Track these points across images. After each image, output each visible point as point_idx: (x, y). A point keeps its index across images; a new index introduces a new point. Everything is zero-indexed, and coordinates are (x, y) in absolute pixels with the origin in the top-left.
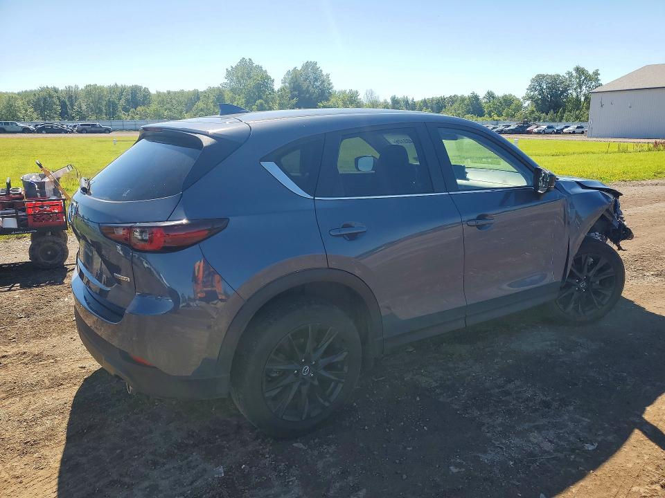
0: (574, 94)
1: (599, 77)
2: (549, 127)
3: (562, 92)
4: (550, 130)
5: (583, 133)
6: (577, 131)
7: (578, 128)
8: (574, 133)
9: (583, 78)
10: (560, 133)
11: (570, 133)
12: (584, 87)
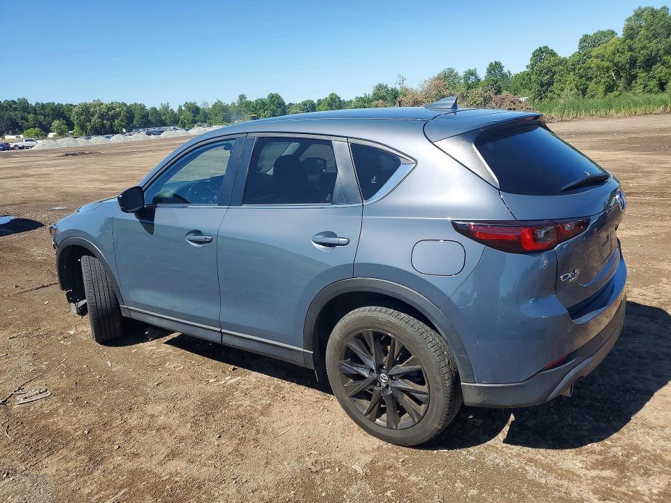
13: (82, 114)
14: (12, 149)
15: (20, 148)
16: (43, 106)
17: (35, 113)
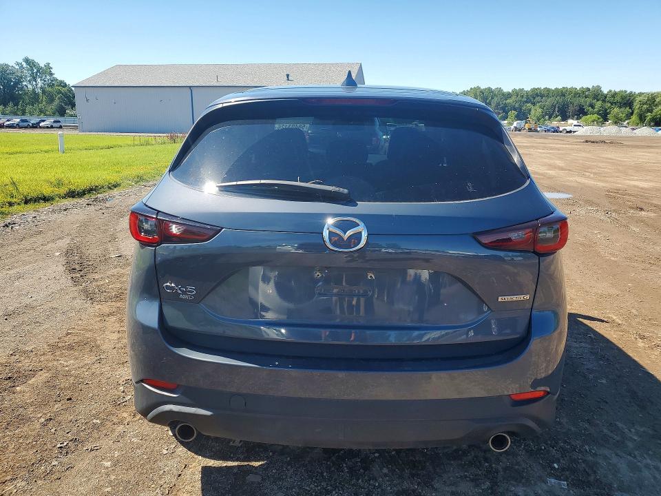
0: (30, 86)
1: (53, 71)
2: (23, 121)
3: (16, 83)
4: (26, 124)
5: (61, 127)
6: (55, 125)
7: (55, 122)
8: (52, 127)
9: (35, 70)
10: (36, 127)
11: (48, 127)
12: (39, 80)
13: (646, 103)
14: (561, 132)
15: (567, 132)
16: (615, 95)
17: (604, 101)
